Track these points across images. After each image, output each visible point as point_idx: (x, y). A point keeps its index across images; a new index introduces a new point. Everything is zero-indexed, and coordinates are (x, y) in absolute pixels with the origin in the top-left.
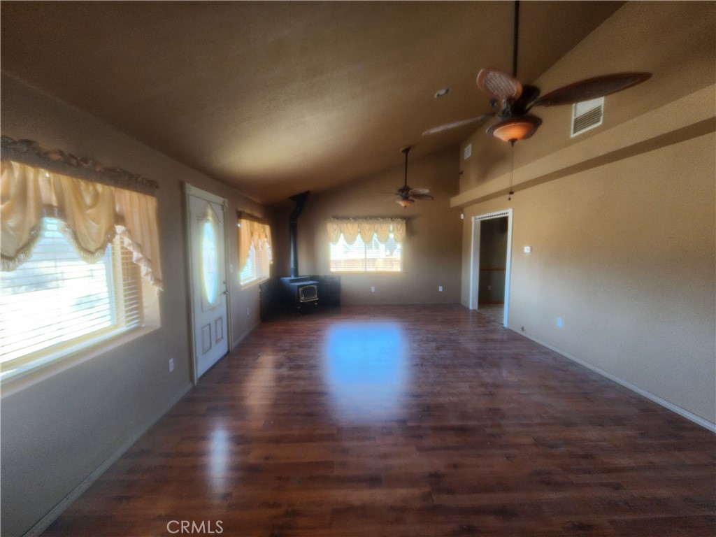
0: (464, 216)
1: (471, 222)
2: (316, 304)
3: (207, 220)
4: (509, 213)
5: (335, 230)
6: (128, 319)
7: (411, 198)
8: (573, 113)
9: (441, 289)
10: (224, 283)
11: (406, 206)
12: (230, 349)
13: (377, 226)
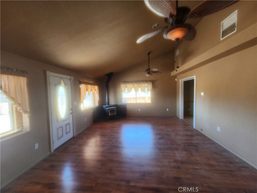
0: (177, 80)
1: (179, 82)
2: (116, 116)
3: (61, 85)
4: (194, 77)
5: (124, 87)
6: (18, 127)
7: (151, 73)
8: (221, 29)
9: (168, 110)
10: (71, 109)
11: (149, 77)
12: (75, 136)
13: (140, 85)
